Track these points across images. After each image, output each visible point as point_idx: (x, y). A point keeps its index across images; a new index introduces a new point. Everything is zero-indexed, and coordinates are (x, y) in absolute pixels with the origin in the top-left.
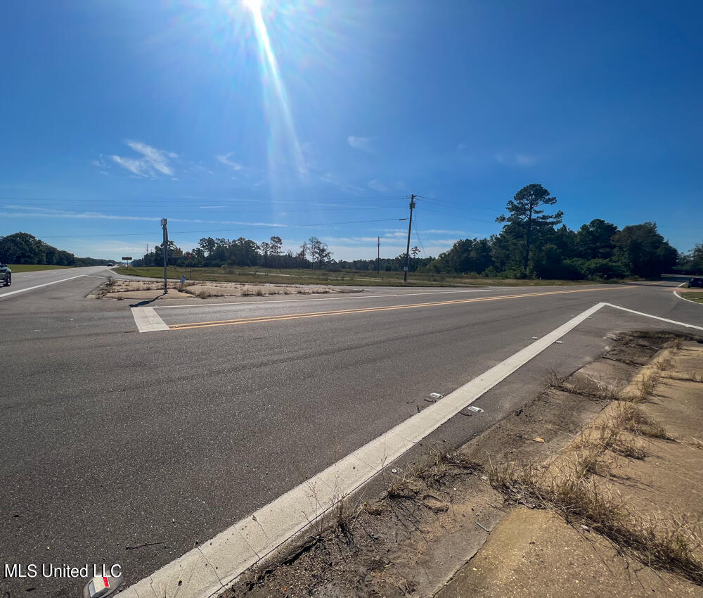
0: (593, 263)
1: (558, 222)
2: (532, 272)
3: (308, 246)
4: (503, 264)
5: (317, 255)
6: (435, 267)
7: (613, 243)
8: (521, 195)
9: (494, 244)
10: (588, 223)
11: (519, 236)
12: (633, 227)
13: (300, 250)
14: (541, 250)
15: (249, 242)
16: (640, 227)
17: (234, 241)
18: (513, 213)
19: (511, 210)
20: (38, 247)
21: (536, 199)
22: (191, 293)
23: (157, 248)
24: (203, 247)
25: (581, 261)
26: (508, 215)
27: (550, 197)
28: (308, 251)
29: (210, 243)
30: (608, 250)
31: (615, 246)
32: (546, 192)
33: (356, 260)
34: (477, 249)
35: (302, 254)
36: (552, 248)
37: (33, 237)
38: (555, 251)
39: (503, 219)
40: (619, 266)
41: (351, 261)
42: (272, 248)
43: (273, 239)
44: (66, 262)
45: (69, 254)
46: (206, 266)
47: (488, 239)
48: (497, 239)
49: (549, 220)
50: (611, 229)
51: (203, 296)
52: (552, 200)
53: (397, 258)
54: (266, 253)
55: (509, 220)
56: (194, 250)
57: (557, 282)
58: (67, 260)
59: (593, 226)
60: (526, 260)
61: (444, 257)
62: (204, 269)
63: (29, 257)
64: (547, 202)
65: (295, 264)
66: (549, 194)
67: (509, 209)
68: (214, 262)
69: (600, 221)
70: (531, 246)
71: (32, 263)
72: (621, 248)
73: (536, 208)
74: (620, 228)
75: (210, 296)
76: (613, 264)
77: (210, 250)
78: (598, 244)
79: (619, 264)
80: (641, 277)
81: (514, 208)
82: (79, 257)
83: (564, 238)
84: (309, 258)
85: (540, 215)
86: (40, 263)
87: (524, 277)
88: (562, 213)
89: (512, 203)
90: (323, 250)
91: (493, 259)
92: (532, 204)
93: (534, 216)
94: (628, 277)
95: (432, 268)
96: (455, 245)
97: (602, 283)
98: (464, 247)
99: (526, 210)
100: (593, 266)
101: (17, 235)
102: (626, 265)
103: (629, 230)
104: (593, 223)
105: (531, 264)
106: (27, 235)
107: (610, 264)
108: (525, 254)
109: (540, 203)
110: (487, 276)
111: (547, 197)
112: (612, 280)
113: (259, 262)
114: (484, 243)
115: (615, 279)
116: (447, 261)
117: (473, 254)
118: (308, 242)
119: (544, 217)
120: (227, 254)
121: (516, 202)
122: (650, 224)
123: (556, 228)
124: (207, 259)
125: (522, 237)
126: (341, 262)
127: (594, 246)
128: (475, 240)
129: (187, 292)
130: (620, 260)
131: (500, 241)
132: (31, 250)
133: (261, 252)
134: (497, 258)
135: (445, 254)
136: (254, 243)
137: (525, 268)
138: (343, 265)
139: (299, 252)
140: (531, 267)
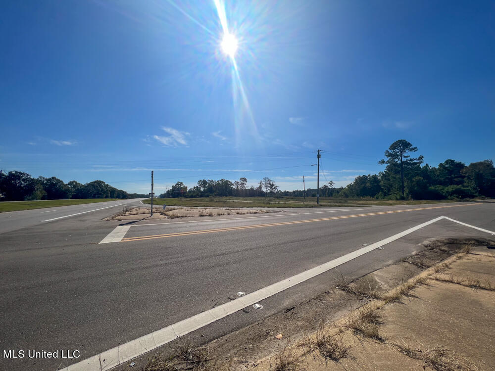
0: (451, 188)
1: (421, 162)
2: (407, 195)
4: (389, 190)
5: (269, 188)
6: (344, 193)
7: (463, 175)
8: (393, 147)
9: (381, 178)
10: (443, 162)
11: (397, 172)
12: (476, 164)
14: (412, 181)
16: (481, 164)
17: (218, 181)
18: (390, 158)
19: (388, 156)
21: (404, 149)
23: (173, 186)
24: (200, 185)
26: (386, 159)
27: (413, 147)
29: (204, 182)
30: (460, 179)
31: (464, 177)
32: (409, 144)
33: (294, 190)
34: (371, 182)
36: (420, 179)
38: (422, 181)
39: (383, 162)
40: (469, 190)
42: (241, 184)
43: (241, 179)
46: (201, 196)
47: (377, 174)
48: (383, 174)
49: (415, 161)
50: (461, 166)
52: (415, 149)
53: (320, 189)
54: (238, 187)
55: (388, 162)
56: (194, 187)
57: (425, 201)
58: (123, 195)
59: (447, 164)
60: (403, 187)
62: (200, 198)
63: (101, 194)
64: (411, 150)
65: (255, 194)
66: (411, 146)
67: (386, 155)
68: (206, 194)
69: (451, 160)
70: (405, 178)
72: (469, 178)
73: (405, 154)
74: (467, 165)
76: (465, 188)
77: (204, 187)
78: (453, 176)
79: (469, 188)
80: (486, 196)
81: (390, 155)
82: (130, 193)
83: (427, 173)
84: (264, 190)
85: (408, 158)
87: (403, 199)
88: (423, 157)
89: (388, 152)
90: (273, 185)
91: (382, 188)
92: (401, 152)
93: (404, 159)
94: (477, 197)
95: (342, 194)
96: (356, 180)
97: (457, 201)
98: (362, 180)
99: (398, 156)
100: (450, 190)
102: (474, 189)
103: (473, 165)
104: (447, 162)
105: (407, 190)
106: (101, 182)
107: (462, 188)
108: (401, 184)
109: (407, 151)
110: (377, 198)
112: (465, 199)
114: (375, 177)
115: (468, 199)
116: (352, 189)
117: (368, 185)
119: (411, 160)
120: (214, 189)
121: (390, 151)
122: (487, 161)
123: (422, 166)
124: (202, 192)
125: (399, 172)
126: (285, 192)
127: (450, 177)
128: (369, 175)
130: (469, 186)
131: (385, 176)
132: (102, 190)
133: (234, 187)
134: (384, 186)
135: (350, 185)
136: (230, 182)
137: (403, 193)
138: (286, 194)
140: (407, 192)
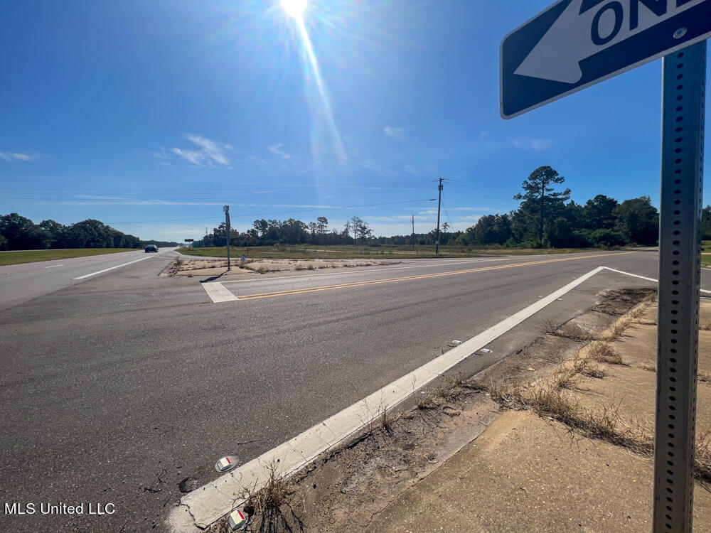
0: (598, 233)
1: (567, 198)
2: (546, 242)
3: (351, 225)
4: (522, 235)
5: (359, 233)
6: (463, 239)
7: (615, 215)
8: (534, 176)
9: (514, 218)
10: (592, 199)
11: (534, 211)
12: (631, 201)
13: (343, 229)
14: (553, 224)
15: (298, 222)
16: (636, 201)
17: (285, 222)
18: (528, 191)
19: (526, 189)
20: (107, 232)
21: (547, 179)
22: (251, 269)
23: (215, 230)
24: (257, 228)
25: (587, 231)
26: (524, 193)
27: (559, 176)
28: (351, 229)
29: (264, 224)
30: (610, 221)
31: (616, 218)
32: (555, 173)
33: (394, 236)
34: (499, 224)
35: (346, 232)
36: (563, 221)
37: (102, 224)
38: (566, 223)
39: (520, 197)
40: (620, 235)
41: (389, 236)
42: (319, 227)
43: (320, 219)
44: (132, 245)
45: (134, 238)
46: (260, 244)
47: (508, 214)
48: (515, 214)
49: (559, 197)
50: (612, 203)
51: (261, 271)
52: (560, 180)
53: (430, 234)
54: (314, 231)
55: (525, 197)
56: (248, 231)
57: (568, 250)
58: (132, 243)
59: (597, 201)
60: (541, 231)
61: (471, 231)
62: (259, 247)
63: (99, 241)
64: (557, 181)
65: (339, 242)
66: (557, 174)
67: (524, 188)
68: (267, 241)
69: (602, 196)
70: (545, 220)
71: (101, 247)
72: (621, 220)
73: (547, 187)
74: (620, 202)
75: (268, 271)
76: (615, 233)
77: (263, 230)
78: (602, 216)
79: (620, 233)
80: (639, 244)
81: (529, 187)
82: (144, 240)
83: (572, 211)
84: (352, 235)
85: (552, 193)
86: (108, 246)
87: (540, 246)
88: (570, 191)
89: (527, 183)
90: (365, 228)
91: (513, 232)
92: (543, 184)
93: (546, 194)
94: (627, 244)
95: (461, 241)
96: (480, 221)
97: (605, 249)
98: (487, 222)
99: (539, 189)
100: (598, 235)
101: (86, 222)
102: (626, 234)
103: (627, 203)
104: (597, 198)
105: (545, 235)
106: (96, 222)
107: (612, 233)
108: (540, 227)
109: (551, 182)
110: (508, 246)
111: (556, 177)
112: (614, 247)
113: (307, 240)
114: (505, 217)
115: (617, 246)
116: (473, 235)
117: (495, 228)
118: (351, 221)
119: (554, 195)
120: (278, 234)
121: (530, 182)
122: (645, 198)
123: (566, 203)
124: (261, 238)
125: (537, 212)
126: (380, 238)
127: (598, 218)
128: (497, 215)
129: (247, 268)
130: (621, 229)
131: (518, 216)
132: (100, 235)
133: (309, 231)
134: (516, 230)
135: (471, 228)
136: (302, 223)
137: (540, 239)
138: (382, 240)
139: (343, 230)
140: (546, 238)
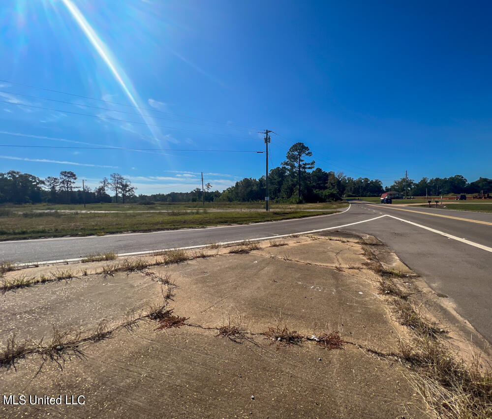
15: (27, 176)
28: (109, 186)
35: (102, 190)
43: (64, 174)
53: (192, 192)
54: (53, 188)
61: (230, 191)
98: (245, 183)
113: (42, 198)
135: (230, 188)
139: (98, 188)
